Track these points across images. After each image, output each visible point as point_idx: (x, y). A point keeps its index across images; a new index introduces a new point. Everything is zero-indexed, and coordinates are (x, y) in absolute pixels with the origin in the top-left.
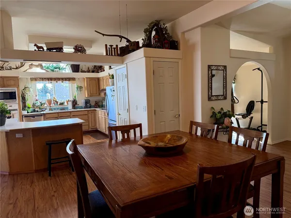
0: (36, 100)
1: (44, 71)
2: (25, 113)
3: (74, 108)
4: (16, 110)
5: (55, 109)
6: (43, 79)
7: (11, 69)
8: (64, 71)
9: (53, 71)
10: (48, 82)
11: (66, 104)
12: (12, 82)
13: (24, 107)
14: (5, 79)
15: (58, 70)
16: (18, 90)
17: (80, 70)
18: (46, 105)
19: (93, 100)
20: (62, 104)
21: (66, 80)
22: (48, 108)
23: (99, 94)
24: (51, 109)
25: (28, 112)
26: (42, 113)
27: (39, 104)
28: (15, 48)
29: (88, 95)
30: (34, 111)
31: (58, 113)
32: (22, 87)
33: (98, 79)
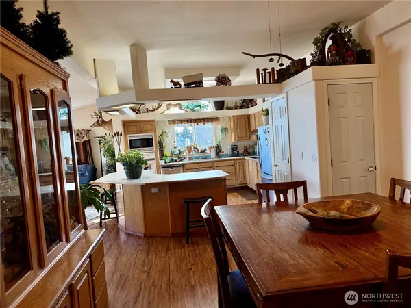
0: (175, 148)
1: (183, 112)
2: (162, 163)
3: (218, 157)
4: (153, 159)
5: (195, 158)
6: (181, 121)
7: (147, 112)
8: (205, 110)
9: (193, 110)
10: (187, 124)
11: (208, 151)
12: (149, 127)
13: (162, 156)
14: (142, 124)
15: (198, 108)
16: (155, 136)
17: (225, 107)
18: (185, 154)
19: (241, 146)
20: (203, 151)
21: (208, 121)
22: (188, 157)
23: (250, 137)
24: (191, 159)
25: (166, 162)
26: (181, 162)
27: (177, 152)
28: (151, 87)
29: (235, 138)
30: (172, 161)
31: (199, 163)
32: (159, 132)
33: (249, 116)
